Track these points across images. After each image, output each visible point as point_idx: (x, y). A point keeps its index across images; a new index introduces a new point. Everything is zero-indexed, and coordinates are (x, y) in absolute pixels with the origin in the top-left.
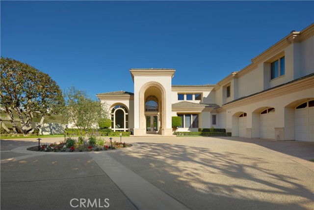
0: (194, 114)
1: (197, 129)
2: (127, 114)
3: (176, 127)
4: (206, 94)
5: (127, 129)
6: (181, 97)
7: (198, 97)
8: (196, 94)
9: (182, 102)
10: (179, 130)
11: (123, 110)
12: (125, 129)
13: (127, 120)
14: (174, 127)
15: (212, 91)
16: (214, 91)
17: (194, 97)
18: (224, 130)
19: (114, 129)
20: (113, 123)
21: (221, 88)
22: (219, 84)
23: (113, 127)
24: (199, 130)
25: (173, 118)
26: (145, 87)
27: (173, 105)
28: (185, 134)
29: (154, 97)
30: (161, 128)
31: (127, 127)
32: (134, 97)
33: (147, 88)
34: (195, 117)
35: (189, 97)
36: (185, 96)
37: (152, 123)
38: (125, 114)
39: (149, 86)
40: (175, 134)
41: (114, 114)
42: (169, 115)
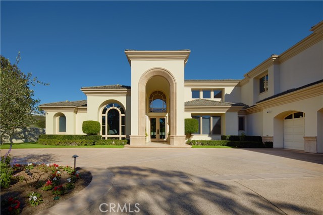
0: (215, 116)
1: (219, 137)
2: (124, 115)
3: (191, 133)
4: (228, 90)
5: (123, 136)
6: (195, 93)
7: (219, 94)
8: (215, 90)
9: (198, 100)
10: (195, 137)
11: (118, 109)
12: (120, 136)
13: (123, 123)
14: (188, 134)
15: (236, 86)
16: (239, 86)
17: (212, 93)
18: (260, 138)
19: (106, 136)
20: (104, 127)
21: (252, 80)
22: (248, 76)
23: (104, 133)
24: (223, 138)
25: (186, 120)
26: (146, 76)
27: (186, 104)
28: (203, 143)
29: (160, 93)
30: (169, 134)
31: (123, 133)
32: (131, 91)
33: (149, 77)
34: (217, 120)
35: (207, 93)
36: (201, 93)
37: (158, 127)
38: (121, 115)
39: (152, 75)
40: (189, 143)
41: (106, 115)
42: (180, 116)
